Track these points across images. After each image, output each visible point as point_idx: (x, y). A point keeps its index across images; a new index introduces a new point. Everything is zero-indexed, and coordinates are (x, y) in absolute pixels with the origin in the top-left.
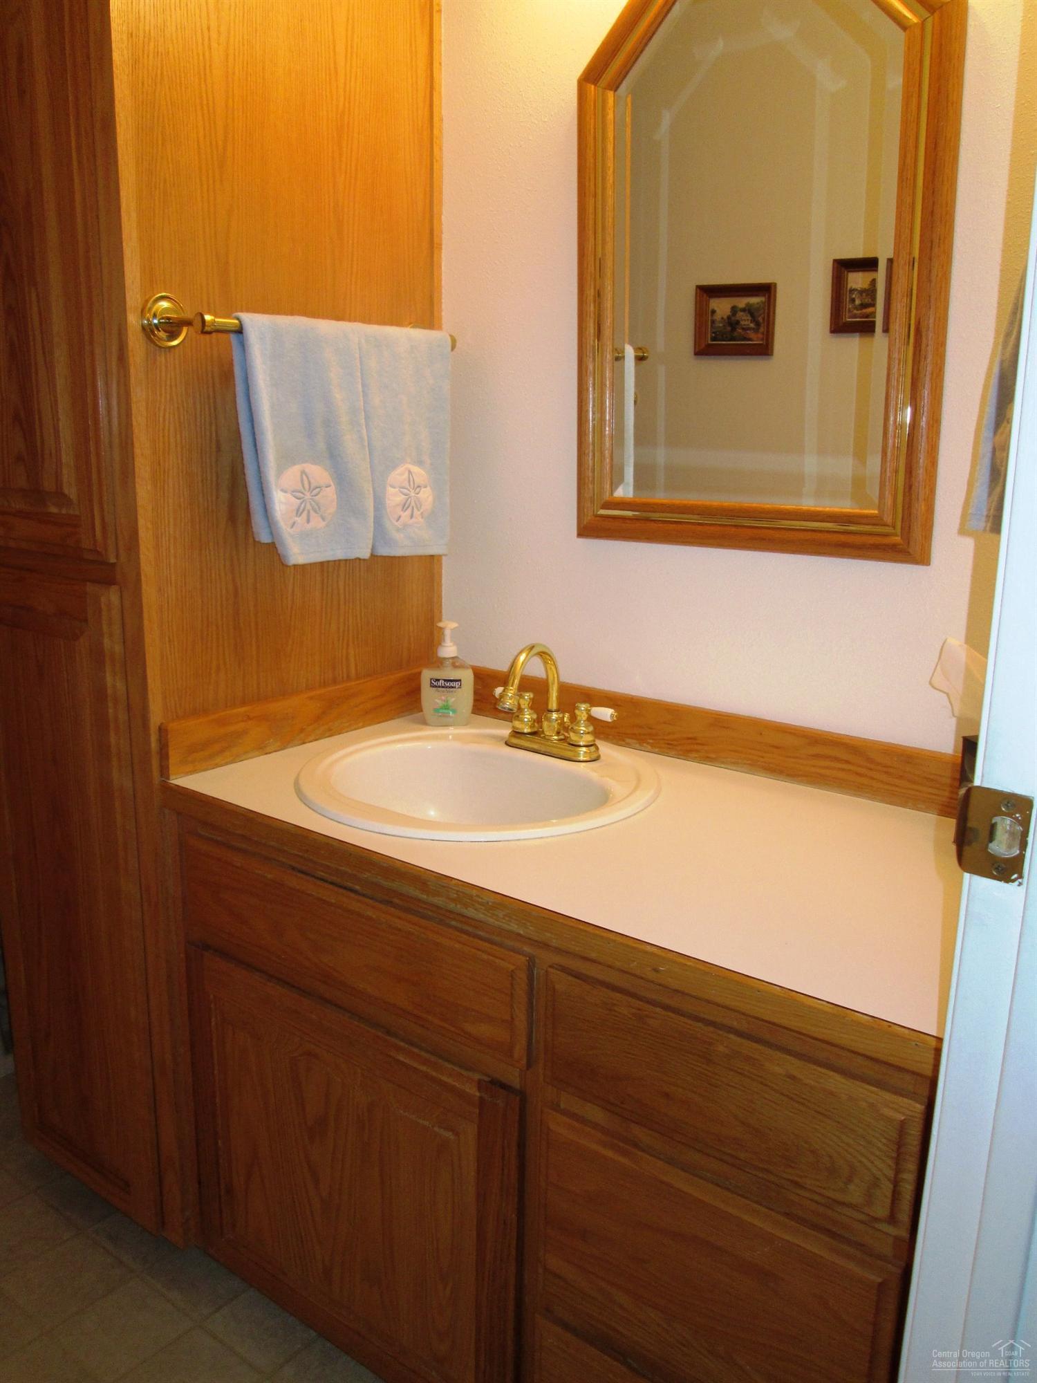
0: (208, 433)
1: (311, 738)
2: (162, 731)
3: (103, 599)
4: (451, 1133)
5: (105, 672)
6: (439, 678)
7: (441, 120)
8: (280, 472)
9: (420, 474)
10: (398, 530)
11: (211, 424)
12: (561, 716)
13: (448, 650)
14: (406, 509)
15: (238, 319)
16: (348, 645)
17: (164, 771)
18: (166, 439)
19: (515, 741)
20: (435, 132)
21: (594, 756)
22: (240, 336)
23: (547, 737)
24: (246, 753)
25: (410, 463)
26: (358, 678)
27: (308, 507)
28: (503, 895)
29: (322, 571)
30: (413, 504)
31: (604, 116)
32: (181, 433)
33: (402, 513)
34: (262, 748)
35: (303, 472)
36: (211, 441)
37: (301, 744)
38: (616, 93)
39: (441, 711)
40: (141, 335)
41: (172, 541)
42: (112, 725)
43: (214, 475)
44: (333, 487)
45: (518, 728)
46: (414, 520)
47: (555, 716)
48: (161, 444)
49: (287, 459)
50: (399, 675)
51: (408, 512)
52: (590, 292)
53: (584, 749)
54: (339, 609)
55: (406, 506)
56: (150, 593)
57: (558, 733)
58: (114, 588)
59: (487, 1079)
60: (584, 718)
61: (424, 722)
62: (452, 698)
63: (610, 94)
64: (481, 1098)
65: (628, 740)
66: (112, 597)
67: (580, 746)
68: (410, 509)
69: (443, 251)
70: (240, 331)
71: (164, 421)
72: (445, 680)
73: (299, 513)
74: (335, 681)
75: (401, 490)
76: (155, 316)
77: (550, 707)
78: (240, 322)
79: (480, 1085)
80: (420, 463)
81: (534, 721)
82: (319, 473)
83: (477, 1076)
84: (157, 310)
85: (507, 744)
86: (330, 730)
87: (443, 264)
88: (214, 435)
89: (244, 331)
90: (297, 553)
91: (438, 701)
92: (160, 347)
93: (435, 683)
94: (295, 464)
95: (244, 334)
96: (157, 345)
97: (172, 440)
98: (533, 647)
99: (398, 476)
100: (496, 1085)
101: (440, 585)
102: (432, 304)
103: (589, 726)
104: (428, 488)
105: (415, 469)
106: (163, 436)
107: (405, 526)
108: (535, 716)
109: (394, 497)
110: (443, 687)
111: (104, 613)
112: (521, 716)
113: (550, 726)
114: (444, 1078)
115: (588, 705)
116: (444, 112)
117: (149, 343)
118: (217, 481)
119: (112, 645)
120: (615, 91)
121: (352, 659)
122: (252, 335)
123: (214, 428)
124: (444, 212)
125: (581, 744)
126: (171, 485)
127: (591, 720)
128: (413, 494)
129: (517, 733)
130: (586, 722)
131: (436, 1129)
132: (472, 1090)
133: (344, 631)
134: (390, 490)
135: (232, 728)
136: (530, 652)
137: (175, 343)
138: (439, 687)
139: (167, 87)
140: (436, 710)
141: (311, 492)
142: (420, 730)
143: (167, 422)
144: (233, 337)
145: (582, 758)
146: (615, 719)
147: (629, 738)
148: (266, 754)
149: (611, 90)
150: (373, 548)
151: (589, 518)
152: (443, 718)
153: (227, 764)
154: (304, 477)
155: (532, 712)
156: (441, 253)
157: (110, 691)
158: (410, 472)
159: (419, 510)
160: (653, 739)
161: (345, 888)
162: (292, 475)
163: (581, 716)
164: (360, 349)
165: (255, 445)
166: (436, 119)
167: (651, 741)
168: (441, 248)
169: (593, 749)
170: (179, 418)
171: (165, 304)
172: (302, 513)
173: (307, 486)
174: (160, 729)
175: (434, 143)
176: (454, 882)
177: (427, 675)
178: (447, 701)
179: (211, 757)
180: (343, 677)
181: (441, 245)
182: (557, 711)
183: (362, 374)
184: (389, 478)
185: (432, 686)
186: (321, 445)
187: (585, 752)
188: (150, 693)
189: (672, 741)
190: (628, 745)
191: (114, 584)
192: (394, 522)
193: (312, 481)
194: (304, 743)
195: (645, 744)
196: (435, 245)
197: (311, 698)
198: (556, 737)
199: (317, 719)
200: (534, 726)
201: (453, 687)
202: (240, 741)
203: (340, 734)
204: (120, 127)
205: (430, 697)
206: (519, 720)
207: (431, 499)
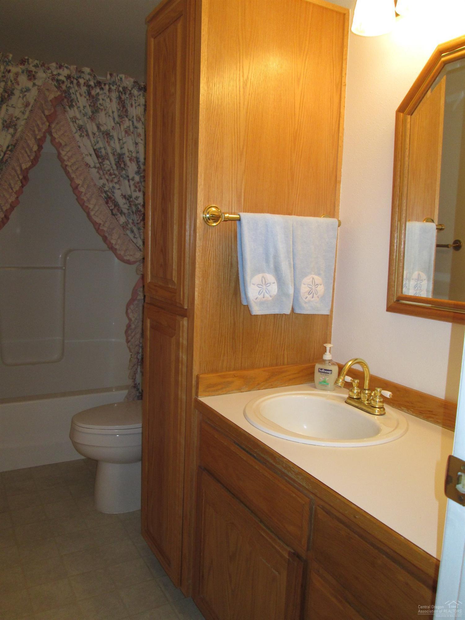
0: (227, 259)
1: (262, 388)
2: (198, 377)
3: (181, 322)
4: (277, 573)
5: (179, 351)
6: (322, 368)
7: (343, 129)
8: (252, 276)
9: (318, 279)
10: (306, 303)
11: (229, 256)
12: (370, 392)
13: (327, 356)
14: (310, 294)
15: (239, 215)
16: (284, 350)
17: (197, 394)
18: (210, 261)
19: (349, 401)
20: (340, 135)
21: (382, 413)
22: (240, 221)
23: (363, 401)
24: (232, 390)
25: (314, 274)
26: (288, 364)
27: (264, 291)
28: (302, 469)
29: (275, 317)
30: (313, 292)
31: (405, 127)
32: (216, 259)
33: (308, 295)
34: (240, 390)
35: (263, 277)
36: (228, 263)
37: (258, 390)
38: (412, 116)
39: (322, 383)
40: (202, 221)
41: (209, 302)
42: (180, 373)
43: (229, 276)
44: (276, 283)
45: (351, 396)
46: (313, 299)
47: (367, 392)
48: (207, 263)
49: (257, 271)
50: (306, 365)
51: (311, 295)
52: (397, 203)
53: (378, 409)
54: (281, 334)
55: (310, 293)
56: (197, 322)
57: (368, 400)
58: (186, 319)
59: (292, 551)
60: (379, 395)
61: (315, 387)
62: (327, 378)
63: (409, 117)
64: (289, 559)
65: (402, 408)
66: (185, 322)
67: (376, 408)
68: (312, 294)
69: (341, 184)
70: (239, 220)
71: (209, 254)
72: (325, 370)
73: (260, 293)
74: (277, 365)
75: (308, 286)
76: (208, 213)
77: (365, 388)
78: (240, 216)
79: (289, 553)
80: (319, 275)
81: (359, 393)
82: (271, 278)
83: (289, 549)
84: (210, 211)
85: (346, 402)
86: (272, 385)
87: (341, 189)
88: (230, 260)
89: (241, 220)
90: (256, 310)
91: (321, 379)
92: (210, 226)
93: (320, 370)
94: (260, 273)
95: (241, 221)
96: (208, 225)
97: (212, 261)
98: (357, 359)
99: (307, 280)
100: (296, 555)
101: (331, 327)
102: (334, 206)
103: (381, 399)
104: (322, 286)
105: (316, 277)
106: (208, 260)
107: (309, 301)
108: (359, 391)
109: (304, 289)
110: (324, 373)
111: (181, 328)
112: (353, 390)
113: (364, 396)
114: (276, 547)
115: (381, 389)
116: (345, 126)
117: (205, 224)
118: (230, 279)
119: (184, 341)
120: (411, 115)
121: (286, 356)
122: (244, 221)
123: (230, 257)
124: (342, 167)
125: (377, 406)
126: (210, 279)
127: (382, 396)
128: (314, 288)
129: (350, 398)
130: (380, 397)
131: (272, 569)
132: (286, 556)
133: (283, 344)
134: (303, 286)
135: (228, 380)
136: (354, 361)
137: (215, 224)
138: (322, 372)
139: (221, 127)
140: (320, 383)
141: (266, 285)
142: (313, 390)
143: (210, 255)
144: (237, 222)
145: (377, 413)
146: (391, 397)
147: (403, 407)
148: (241, 392)
149: (409, 115)
150: (293, 309)
151: (392, 303)
152: (324, 386)
153: (223, 394)
154: (263, 278)
155: (358, 389)
156: (340, 184)
157: (180, 359)
158: (313, 278)
159: (316, 295)
160: (413, 409)
161: (251, 454)
162: (257, 279)
163: (377, 394)
164: (293, 227)
165: (243, 265)
166: (341, 129)
167: (412, 410)
168: (340, 183)
169: (382, 409)
170: (216, 254)
171: (214, 209)
172: (261, 294)
173: (264, 282)
174: (197, 376)
175: (339, 139)
176: (285, 460)
177: (318, 366)
178: (325, 379)
179: (217, 390)
180: (281, 364)
181: (340, 181)
182: (368, 390)
183: (293, 237)
184: (303, 280)
185: (319, 372)
186: (272, 266)
187: (378, 411)
188: (194, 361)
189: (422, 411)
190: (402, 410)
191: (186, 317)
192: (304, 299)
193: (266, 280)
194: (259, 390)
195: (409, 411)
196: (337, 182)
197: (264, 371)
198: (367, 402)
199: (266, 380)
200: (358, 395)
201: (328, 373)
202: (230, 385)
203: (276, 387)
204: (200, 143)
205: (318, 377)
206: (351, 392)
207: (323, 290)
